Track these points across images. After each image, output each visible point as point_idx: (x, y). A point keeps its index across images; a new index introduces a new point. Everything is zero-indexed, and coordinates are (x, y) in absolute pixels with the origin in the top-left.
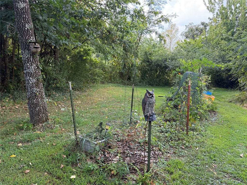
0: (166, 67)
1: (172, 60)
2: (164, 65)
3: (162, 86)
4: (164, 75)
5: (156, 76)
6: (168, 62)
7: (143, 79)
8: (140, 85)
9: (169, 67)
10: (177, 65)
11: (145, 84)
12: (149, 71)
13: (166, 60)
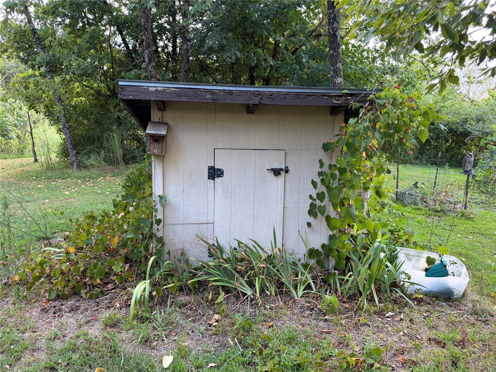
0: (467, 134)
1: (478, 121)
2: (461, 130)
3: (456, 167)
4: (461, 147)
5: (446, 149)
6: (470, 124)
7: (421, 154)
8: (417, 164)
9: (472, 133)
10: (487, 130)
11: (424, 161)
12: (433, 140)
13: (465, 121)
